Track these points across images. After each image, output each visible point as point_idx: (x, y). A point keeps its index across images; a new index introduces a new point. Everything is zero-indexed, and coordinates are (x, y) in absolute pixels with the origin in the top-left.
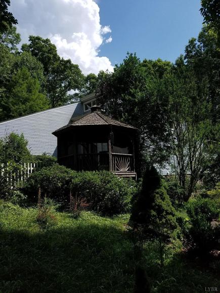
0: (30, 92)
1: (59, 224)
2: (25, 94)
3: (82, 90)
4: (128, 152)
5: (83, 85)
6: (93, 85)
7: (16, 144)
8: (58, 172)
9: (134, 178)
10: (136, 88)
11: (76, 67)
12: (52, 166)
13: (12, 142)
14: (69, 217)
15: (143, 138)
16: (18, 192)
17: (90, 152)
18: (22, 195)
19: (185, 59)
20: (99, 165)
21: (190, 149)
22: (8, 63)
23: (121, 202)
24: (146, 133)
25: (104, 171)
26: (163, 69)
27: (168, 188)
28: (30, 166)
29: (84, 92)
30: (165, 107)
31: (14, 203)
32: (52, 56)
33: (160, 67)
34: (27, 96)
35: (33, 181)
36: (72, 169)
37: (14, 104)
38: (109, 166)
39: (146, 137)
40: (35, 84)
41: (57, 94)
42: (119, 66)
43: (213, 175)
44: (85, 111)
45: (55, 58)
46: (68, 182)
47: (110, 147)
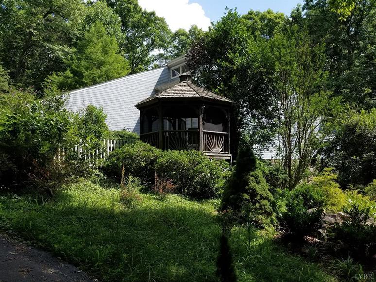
0: (107, 54)
1: (144, 205)
2: (100, 56)
3: (168, 50)
4: (222, 129)
5: (170, 43)
6: (183, 44)
7: (94, 118)
8: (142, 150)
9: (228, 160)
10: (234, 53)
11: (162, 20)
12: (135, 143)
13: (90, 115)
14: (154, 199)
15: (242, 114)
16: (97, 171)
17: (177, 129)
18: (102, 174)
19: (303, 10)
20: (187, 144)
21: (299, 128)
22: (80, 17)
23: (212, 186)
24: (246, 106)
25: (193, 151)
26: (273, 22)
27: (267, 172)
28: (110, 143)
29: (170, 52)
30: (270, 76)
31: (95, 182)
32: (132, 7)
33: (270, 20)
34: (102, 58)
35: (115, 159)
36: (158, 147)
37: (87, 68)
38: (199, 146)
39: (245, 111)
40: (111, 44)
41: (137, 55)
42: (215, 23)
43: (327, 160)
44: (172, 78)
45: (136, 9)
46: (153, 162)
47: (201, 124)
